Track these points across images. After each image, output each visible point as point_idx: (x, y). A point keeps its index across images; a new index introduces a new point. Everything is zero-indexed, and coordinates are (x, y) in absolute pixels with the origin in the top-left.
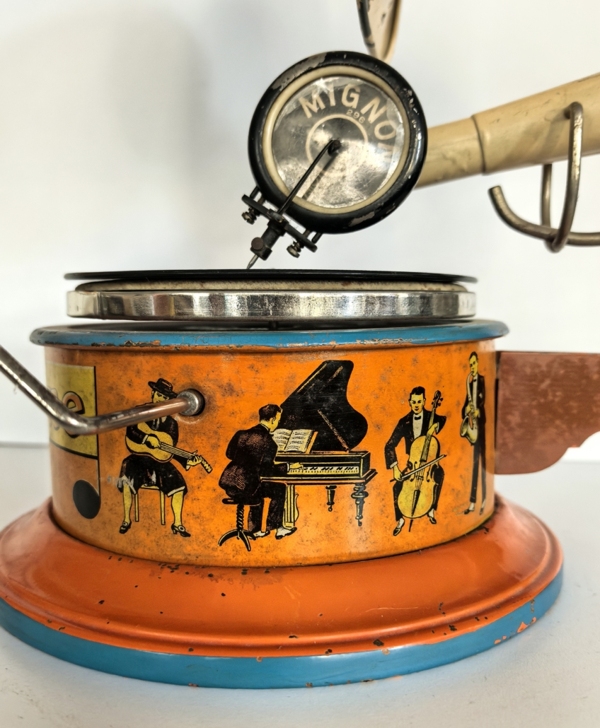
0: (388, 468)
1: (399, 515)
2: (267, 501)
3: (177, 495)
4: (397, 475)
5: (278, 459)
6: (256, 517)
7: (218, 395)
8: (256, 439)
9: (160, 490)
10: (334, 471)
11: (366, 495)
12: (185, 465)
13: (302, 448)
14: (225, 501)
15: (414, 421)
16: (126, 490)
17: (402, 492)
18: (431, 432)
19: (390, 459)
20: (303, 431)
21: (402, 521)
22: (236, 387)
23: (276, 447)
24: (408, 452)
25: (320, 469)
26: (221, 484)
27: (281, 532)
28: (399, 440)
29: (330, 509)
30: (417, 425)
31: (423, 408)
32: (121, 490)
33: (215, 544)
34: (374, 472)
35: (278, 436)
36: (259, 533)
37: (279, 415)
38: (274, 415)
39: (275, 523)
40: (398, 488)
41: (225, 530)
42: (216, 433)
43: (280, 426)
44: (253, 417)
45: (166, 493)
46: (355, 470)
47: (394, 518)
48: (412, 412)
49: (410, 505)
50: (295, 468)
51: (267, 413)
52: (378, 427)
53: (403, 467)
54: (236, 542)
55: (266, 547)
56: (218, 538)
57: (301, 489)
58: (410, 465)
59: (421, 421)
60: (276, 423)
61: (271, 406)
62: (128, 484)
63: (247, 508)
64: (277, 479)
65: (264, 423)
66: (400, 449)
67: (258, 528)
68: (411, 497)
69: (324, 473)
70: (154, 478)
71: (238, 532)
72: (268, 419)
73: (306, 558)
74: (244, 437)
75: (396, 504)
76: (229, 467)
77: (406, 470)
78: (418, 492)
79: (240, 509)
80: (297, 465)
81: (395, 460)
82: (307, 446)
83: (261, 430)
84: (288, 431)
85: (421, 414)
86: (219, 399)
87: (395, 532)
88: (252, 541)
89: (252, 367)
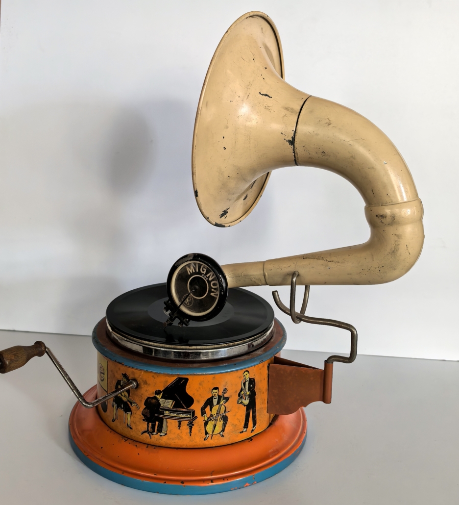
0: (202, 416)
1: (206, 433)
2: (157, 423)
3: (129, 414)
4: (206, 419)
5: (161, 409)
6: (153, 427)
7: (142, 384)
8: (154, 401)
9: (124, 411)
10: (181, 415)
11: (193, 425)
12: (131, 405)
13: (169, 406)
14: (143, 420)
15: (214, 400)
16: (115, 407)
17: (208, 425)
18: (221, 403)
19: (203, 412)
20: (170, 401)
21: (208, 435)
22: (148, 382)
23: (160, 405)
24: (211, 410)
25: (175, 414)
26: (142, 414)
27: (162, 434)
28: (207, 406)
29: (179, 429)
30: (215, 401)
31: (218, 395)
32: (113, 406)
33: (140, 434)
34: (196, 417)
35: (161, 401)
36: (154, 433)
37: (161, 394)
38: (160, 394)
39: (160, 430)
40: (206, 423)
41: (144, 430)
42: (141, 396)
43: (162, 398)
44: (153, 393)
45: (126, 412)
46: (189, 416)
47: (205, 434)
48: (213, 396)
49: (212, 430)
50: (167, 413)
51: (158, 393)
52: (198, 401)
53: (209, 416)
54: (146, 435)
55: (156, 438)
56: (141, 432)
57: (169, 421)
58: (211, 415)
59: (217, 399)
60: (161, 396)
61: (159, 391)
62: (115, 406)
63: (150, 424)
64: (161, 416)
65: (156, 396)
66: (208, 409)
67: (154, 431)
68: (212, 427)
69: (177, 416)
70: (122, 406)
71: (147, 431)
72: (158, 395)
73: (170, 444)
74: (150, 399)
75: (205, 429)
76: (145, 409)
77: (210, 417)
78: (215, 425)
79: (148, 424)
80: (167, 412)
81: (205, 413)
82: (171, 406)
83: (155, 398)
84: (165, 400)
85: (217, 397)
86: (142, 385)
87: (205, 439)
88: (152, 436)
89: (153, 376)
